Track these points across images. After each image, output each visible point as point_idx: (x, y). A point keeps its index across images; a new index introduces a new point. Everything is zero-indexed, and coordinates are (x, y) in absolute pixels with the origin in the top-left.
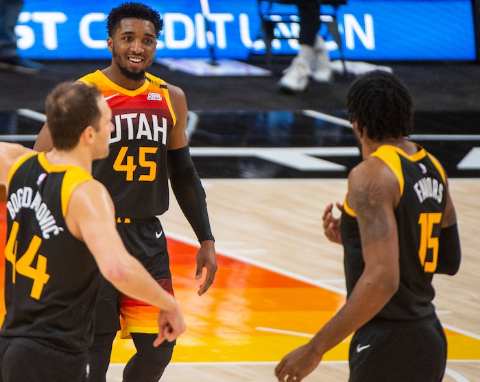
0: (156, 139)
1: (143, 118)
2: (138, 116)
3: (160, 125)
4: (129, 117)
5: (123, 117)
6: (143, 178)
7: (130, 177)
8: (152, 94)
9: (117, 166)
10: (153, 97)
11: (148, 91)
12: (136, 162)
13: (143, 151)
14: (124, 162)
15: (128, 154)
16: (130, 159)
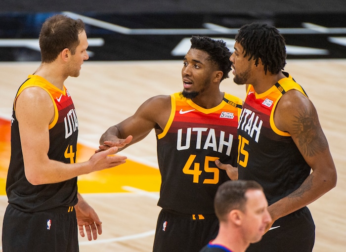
0: (220, 150)
1: (212, 132)
2: (208, 131)
3: (226, 139)
4: (200, 130)
5: (195, 129)
6: (207, 181)
7: (196, 180)
8: (225, 113)
9: (186, 170)
10: (226, 115)
11: (222, 110)
12: (202, 168)
13: (208, 159)
14: (192, 168)
15: (195, 161)
16: (197, 165)
